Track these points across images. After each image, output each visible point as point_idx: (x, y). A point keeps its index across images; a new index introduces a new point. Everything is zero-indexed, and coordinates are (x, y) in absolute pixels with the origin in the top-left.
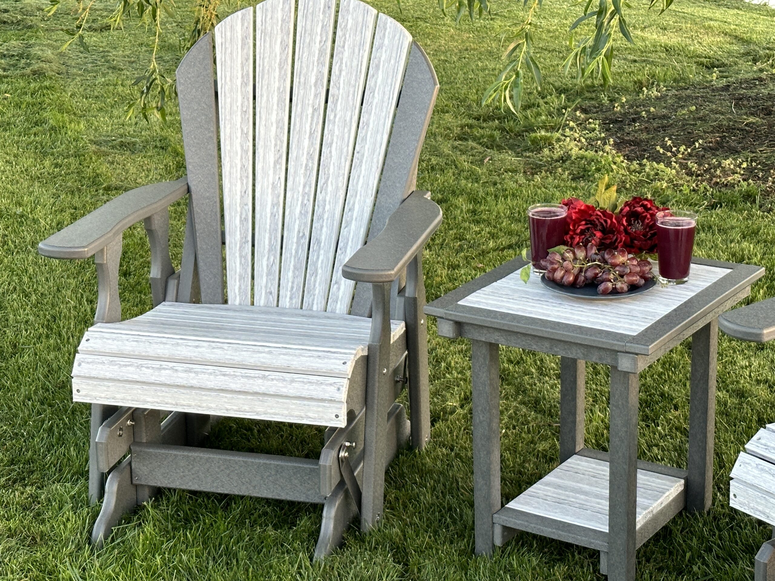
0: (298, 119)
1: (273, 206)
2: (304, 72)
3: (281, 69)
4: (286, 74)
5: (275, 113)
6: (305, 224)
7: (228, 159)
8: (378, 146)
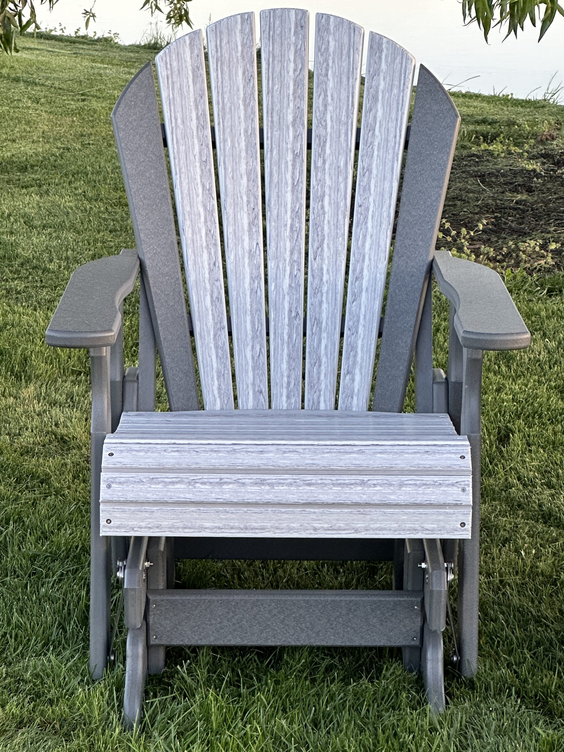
0: (275, 169)
1: (252, 279)
2: (277, 108)
3: (246, 106)
4: (253, 112)
5: (243, 161)
6: (298, 300)
7: (188, 223)
8: (387, 196)
